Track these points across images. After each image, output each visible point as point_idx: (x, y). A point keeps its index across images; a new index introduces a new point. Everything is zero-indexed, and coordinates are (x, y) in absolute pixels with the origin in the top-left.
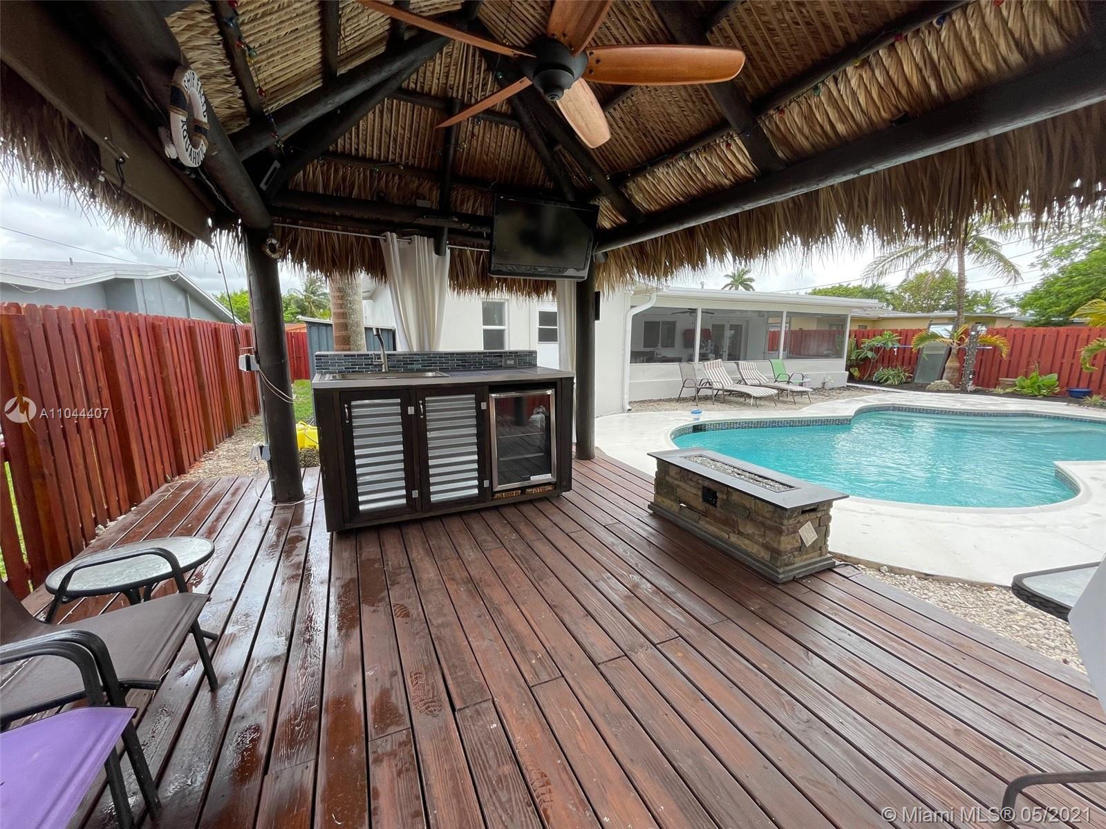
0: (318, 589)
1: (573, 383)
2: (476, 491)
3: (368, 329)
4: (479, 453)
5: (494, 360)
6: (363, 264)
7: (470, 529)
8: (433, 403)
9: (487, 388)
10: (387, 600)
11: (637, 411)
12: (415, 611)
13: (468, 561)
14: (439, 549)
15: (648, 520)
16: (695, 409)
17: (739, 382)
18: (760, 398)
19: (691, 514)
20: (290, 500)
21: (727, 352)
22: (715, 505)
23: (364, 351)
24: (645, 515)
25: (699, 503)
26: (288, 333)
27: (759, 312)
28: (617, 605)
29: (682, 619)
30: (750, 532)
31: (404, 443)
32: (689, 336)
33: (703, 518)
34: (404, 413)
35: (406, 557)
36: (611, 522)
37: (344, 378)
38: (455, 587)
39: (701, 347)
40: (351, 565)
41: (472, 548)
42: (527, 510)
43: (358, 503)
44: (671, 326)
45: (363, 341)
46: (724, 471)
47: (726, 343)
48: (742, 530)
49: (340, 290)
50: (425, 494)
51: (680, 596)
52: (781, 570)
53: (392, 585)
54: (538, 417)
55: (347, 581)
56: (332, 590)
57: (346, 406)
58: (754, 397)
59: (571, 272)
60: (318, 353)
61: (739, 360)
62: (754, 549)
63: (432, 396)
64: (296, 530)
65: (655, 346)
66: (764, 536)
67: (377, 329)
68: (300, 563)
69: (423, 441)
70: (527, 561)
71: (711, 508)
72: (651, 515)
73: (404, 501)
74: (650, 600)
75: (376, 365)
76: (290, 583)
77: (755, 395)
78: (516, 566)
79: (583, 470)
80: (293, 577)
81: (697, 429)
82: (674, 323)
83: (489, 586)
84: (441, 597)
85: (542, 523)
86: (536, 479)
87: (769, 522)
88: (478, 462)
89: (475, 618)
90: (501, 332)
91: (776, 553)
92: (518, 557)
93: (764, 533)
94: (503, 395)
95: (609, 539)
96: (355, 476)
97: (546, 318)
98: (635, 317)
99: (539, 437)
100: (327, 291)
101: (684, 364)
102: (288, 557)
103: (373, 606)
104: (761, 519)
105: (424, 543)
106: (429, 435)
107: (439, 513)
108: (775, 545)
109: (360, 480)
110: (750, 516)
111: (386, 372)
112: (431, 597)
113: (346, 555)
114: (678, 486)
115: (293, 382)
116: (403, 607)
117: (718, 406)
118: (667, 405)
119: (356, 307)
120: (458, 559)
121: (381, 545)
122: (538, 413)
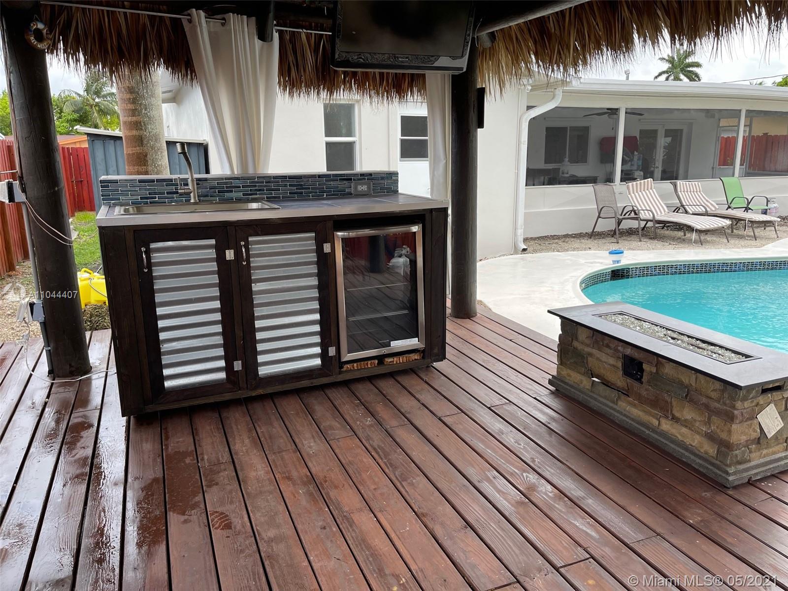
0: (112, 494)
1: (446, 215)
2: (318, 362)
3: (170, 144)
4: (321, 312)
5: (341, 185)
6: (160, 55)
7: (310, 412)
8: (259, 245)
9: (330, 224)
10: (202, 506)
11: (535, 251)
12: (239, 521)
13: (308, 454)
14: (270, 438)
15: (548, 400)
16: (614, 247)
17: (677, 210)
18: (706, 232)
19: (608, 391)
20: (72, 374)
21: (660, 169)
22: (639, 380)
23: (166, 175)
24: (544, 394)
25: (618, 378)
26: (63, 149)
27: (707, 111)
28: (507, 514)
29: (593, 534)
30: (689, 417)
31: (222, 298)
32: (607, 145)
33: (623, 397)
34: (220, 258)
35: (227, 449)
36: (498, 403)
37: (139, 211)
38: (291, 488)
39: (624, 162)
40: (154, 460)
41: (313, 437)
42: (388, 386)
43: (163, 378)
44: (582, 134)
45: (164, 161)
46: (653, 335)
47: (660, 155)
48: (677, 414)
49: (131, 90)
50: (251, 365)
51: (592, 503)
52: (731, 470)
53: (209, 486)
54: (400, 262)
55: (149, 481)
56: (129, 494)
57: (143, 249)
58: (697, 230)
59: (443, 61)
60: (103, 178)
61: (677, 179)
62: (695, 440)
63: (257, 235)
64: (81, 414)
65: (561, 161)
66: (708, 423)
67: (182, 144)
68: (86, 458)
69: (248, 294)
70: (386, 455)
71: (636, 384)
72: (552, 393)
73: (222, 375)
74: (551, 507)
75: (181, 194)
76: (74, 484)
77: (699, 227)
78: (371, 461)
79: (462, 332)
80: (77, 477)
81: (618, 274)
82: (586, 129)
83: (336, 487)
84: (273, 503)
85: (406, 403)
86: (398, 345)
87: (717, 405)
88: (321, 322)
89: (318, 530)
90: (350, 146)
91: (725, 446)
92: (375, 449)
93: (709, 419)
94: (352, 234)
95: (496, 425)
96: (157, 343)
97: (411, 125)
98: (533, 122)
99: (402, 288)
100: (114, 90)
101: (601, 188)
102: (70, 450)
103: (184, 514)
104: (704, 400)
105: (250, 431)
106: (256, 287)
107: (269, 390)
108: (724, 436)
109: (165, 347)
110: (689, 396)
111: (195, 203)
112: (260, 502)
113: (147, 446)
114: (590, 355)
115: (73, 215)
116: (223, 516)
117: (646, 243)
118: (576, 243)
119: (154, 113)
120: (294, 452)
121: (194, 434)
122: (400, 256)
